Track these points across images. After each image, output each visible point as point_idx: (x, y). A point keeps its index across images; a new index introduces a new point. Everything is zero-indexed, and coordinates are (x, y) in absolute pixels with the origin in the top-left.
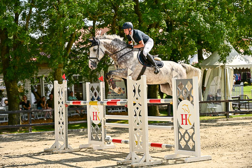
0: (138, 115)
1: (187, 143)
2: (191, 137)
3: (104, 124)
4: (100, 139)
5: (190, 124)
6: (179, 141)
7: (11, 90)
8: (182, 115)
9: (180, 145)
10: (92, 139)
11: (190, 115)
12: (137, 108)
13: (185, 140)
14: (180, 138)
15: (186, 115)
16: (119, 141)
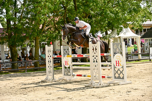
0: (95, 61)
1: (119, 75)
2: (121, 72)
3: (72, 67)
4: (69, 75)
5: (121, 66)
6: (115, 74)
7: (13, 51)
8: (116, 61)
9: (115, 76)
10: (65, 75)
11: (121, 61)
12: (95, 58)
13: (118, 74)
14: (115, 73)
15: (118, 61)
16: (81, 75)
